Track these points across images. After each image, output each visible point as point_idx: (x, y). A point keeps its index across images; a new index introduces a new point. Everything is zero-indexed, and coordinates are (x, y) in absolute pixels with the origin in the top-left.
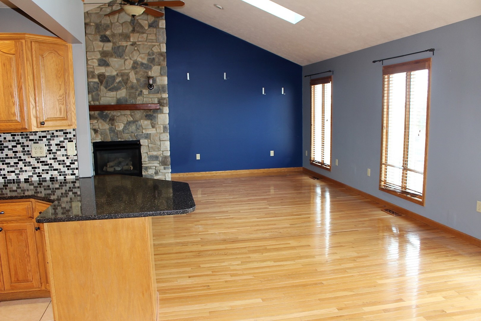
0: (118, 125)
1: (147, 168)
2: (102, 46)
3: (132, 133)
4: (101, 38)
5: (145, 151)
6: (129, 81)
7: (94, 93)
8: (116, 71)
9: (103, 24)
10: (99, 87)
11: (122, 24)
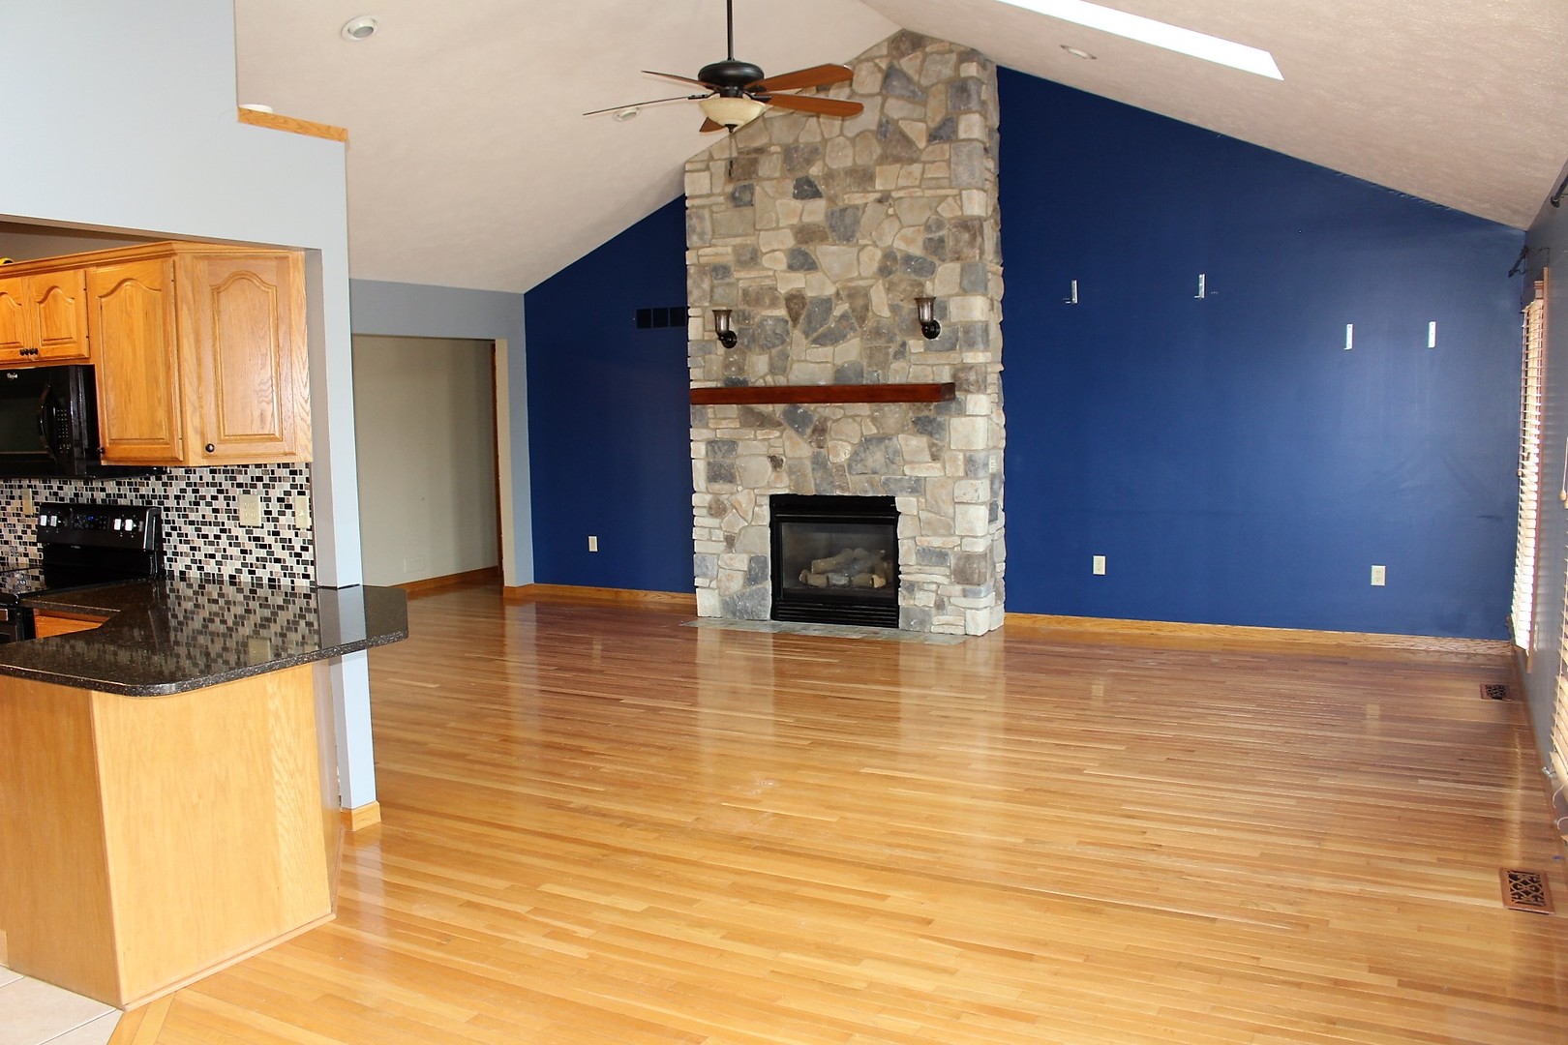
0: (835, 447)
1: (912, 587)
2: (799, 211)
3: (875, 473)
4: (795, 187)
5: (908, 533)
6: (870, 314)
7: (774, 351)
8: (835, 283)
9: (802, 146)
10: (788, 333)
11: (853, 141)
